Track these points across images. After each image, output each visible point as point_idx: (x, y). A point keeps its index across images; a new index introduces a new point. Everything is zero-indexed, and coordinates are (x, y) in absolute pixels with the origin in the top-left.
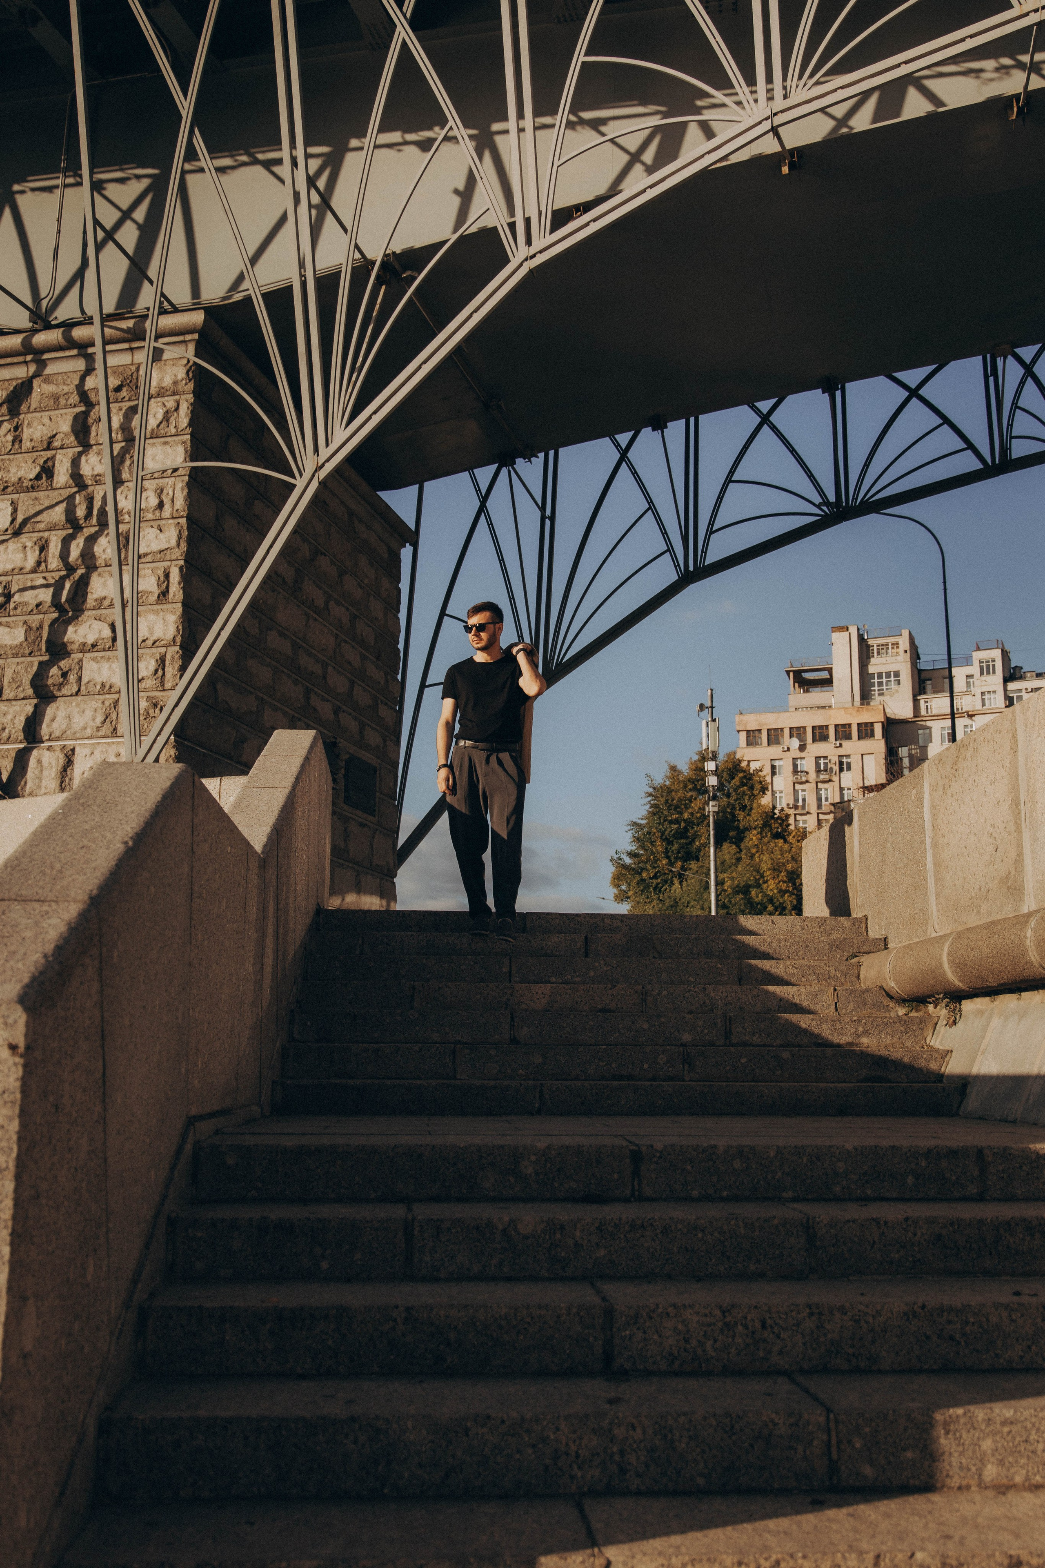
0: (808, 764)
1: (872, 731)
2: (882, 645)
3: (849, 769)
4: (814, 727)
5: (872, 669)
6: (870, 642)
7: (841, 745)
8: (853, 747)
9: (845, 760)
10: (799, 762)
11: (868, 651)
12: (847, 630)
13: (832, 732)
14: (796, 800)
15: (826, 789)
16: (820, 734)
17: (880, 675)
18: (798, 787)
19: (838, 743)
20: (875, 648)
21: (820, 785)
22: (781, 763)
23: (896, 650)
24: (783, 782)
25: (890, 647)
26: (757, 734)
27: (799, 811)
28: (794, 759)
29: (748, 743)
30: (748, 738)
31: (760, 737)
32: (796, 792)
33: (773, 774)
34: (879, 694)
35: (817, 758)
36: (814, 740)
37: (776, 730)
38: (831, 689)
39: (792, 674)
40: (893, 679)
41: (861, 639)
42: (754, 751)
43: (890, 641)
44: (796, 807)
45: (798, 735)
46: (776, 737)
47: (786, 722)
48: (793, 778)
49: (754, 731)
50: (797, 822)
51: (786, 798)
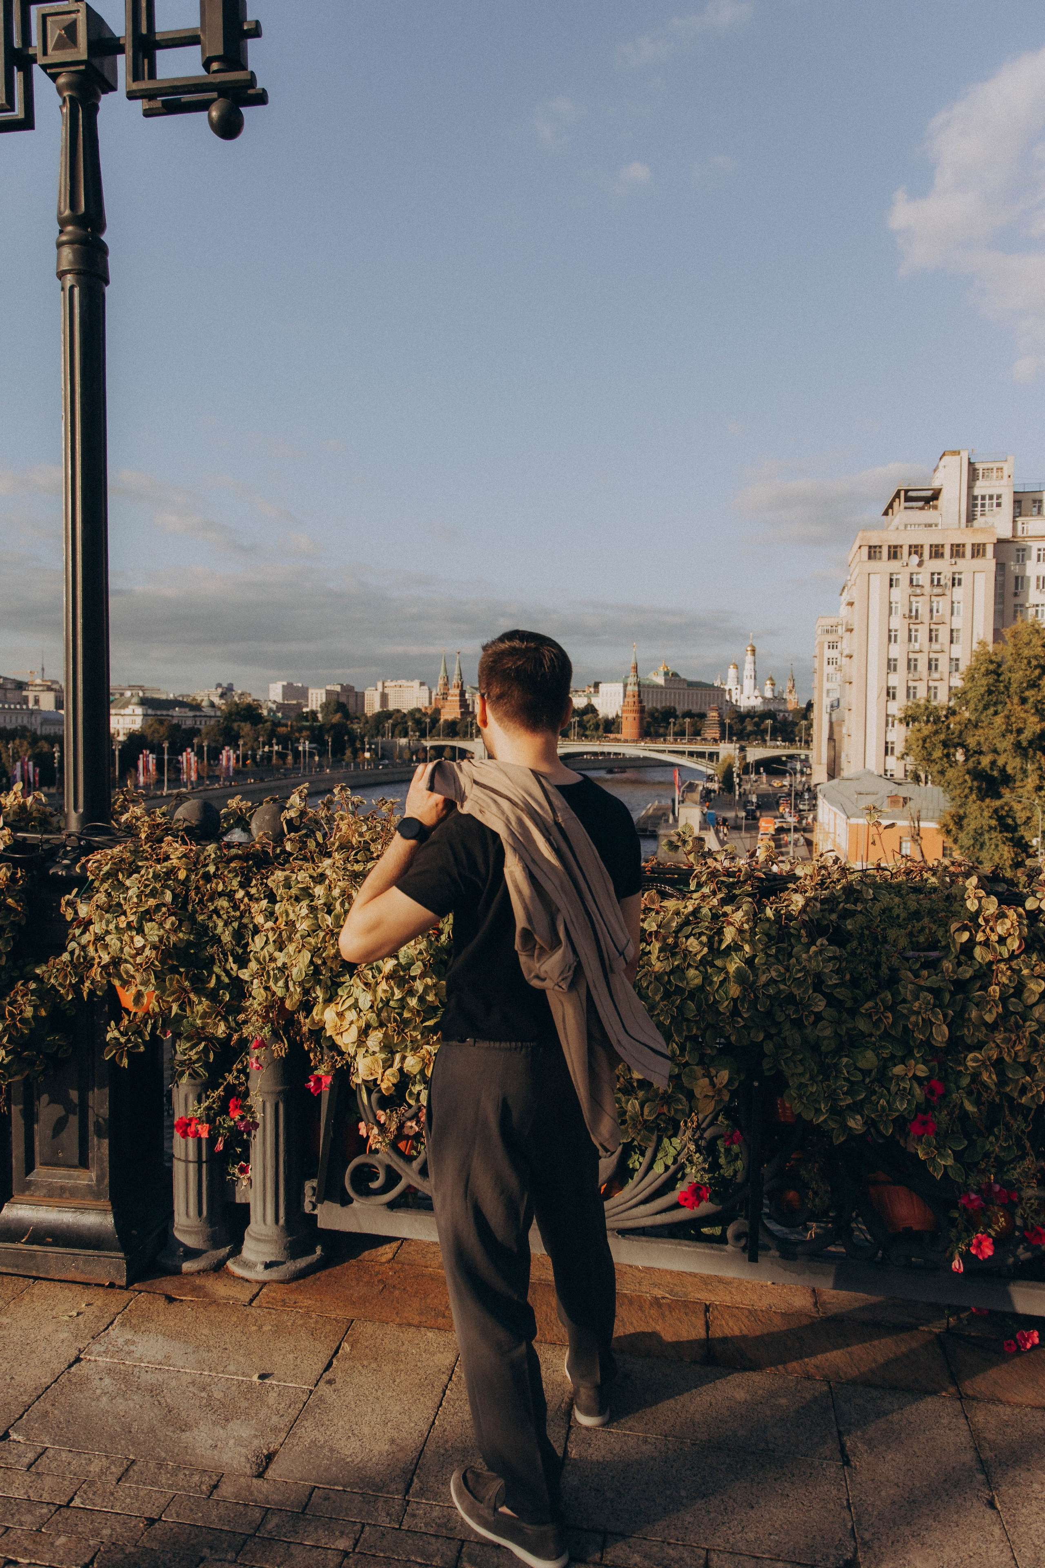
0: (923, 578)
1: (984, 550)
2: (988, 469)
3: (960, 584)
4: (931, 546)
5: (977, 492)
6: (977, 466)
7: (956, 563)
8: (966, 565)
9: (957, 576)
10: (914, 577)
11: (974, 474)
12: (959, 453)
13: (947, 551)
14: (911, 611)
15: (938, 602)
16: (937, 552)
17: (983, 498)
18: (913, 599)
19: (953, 561)
20: (981, 472)
21: (933, 598)
22: (898, 576)
23: (1000, 474)
24: (899, 594)
25: (995, 470)
26: (878, 550)
27: (913, 621)
28: (912, 574)
29: (870, 558)
30: (870, 552)
31: (880, 552)
32: (910, 602)
33: (891, 586)
34: (981, 515)
35: (933, 574)
36: (931, 557)
37: (896, 547)
38: (935, 507)
39: (902, 493)
40: (995, 501)
41: (971, 464)
42: (874, 565)
43: (995, 466)
44: (910, 617)
45: (916, 553)
46: (895, 553)
47: (906, 539)
48: (909, 591)
49: (875, 547)
50: (910, 630)
51: (901, 609)
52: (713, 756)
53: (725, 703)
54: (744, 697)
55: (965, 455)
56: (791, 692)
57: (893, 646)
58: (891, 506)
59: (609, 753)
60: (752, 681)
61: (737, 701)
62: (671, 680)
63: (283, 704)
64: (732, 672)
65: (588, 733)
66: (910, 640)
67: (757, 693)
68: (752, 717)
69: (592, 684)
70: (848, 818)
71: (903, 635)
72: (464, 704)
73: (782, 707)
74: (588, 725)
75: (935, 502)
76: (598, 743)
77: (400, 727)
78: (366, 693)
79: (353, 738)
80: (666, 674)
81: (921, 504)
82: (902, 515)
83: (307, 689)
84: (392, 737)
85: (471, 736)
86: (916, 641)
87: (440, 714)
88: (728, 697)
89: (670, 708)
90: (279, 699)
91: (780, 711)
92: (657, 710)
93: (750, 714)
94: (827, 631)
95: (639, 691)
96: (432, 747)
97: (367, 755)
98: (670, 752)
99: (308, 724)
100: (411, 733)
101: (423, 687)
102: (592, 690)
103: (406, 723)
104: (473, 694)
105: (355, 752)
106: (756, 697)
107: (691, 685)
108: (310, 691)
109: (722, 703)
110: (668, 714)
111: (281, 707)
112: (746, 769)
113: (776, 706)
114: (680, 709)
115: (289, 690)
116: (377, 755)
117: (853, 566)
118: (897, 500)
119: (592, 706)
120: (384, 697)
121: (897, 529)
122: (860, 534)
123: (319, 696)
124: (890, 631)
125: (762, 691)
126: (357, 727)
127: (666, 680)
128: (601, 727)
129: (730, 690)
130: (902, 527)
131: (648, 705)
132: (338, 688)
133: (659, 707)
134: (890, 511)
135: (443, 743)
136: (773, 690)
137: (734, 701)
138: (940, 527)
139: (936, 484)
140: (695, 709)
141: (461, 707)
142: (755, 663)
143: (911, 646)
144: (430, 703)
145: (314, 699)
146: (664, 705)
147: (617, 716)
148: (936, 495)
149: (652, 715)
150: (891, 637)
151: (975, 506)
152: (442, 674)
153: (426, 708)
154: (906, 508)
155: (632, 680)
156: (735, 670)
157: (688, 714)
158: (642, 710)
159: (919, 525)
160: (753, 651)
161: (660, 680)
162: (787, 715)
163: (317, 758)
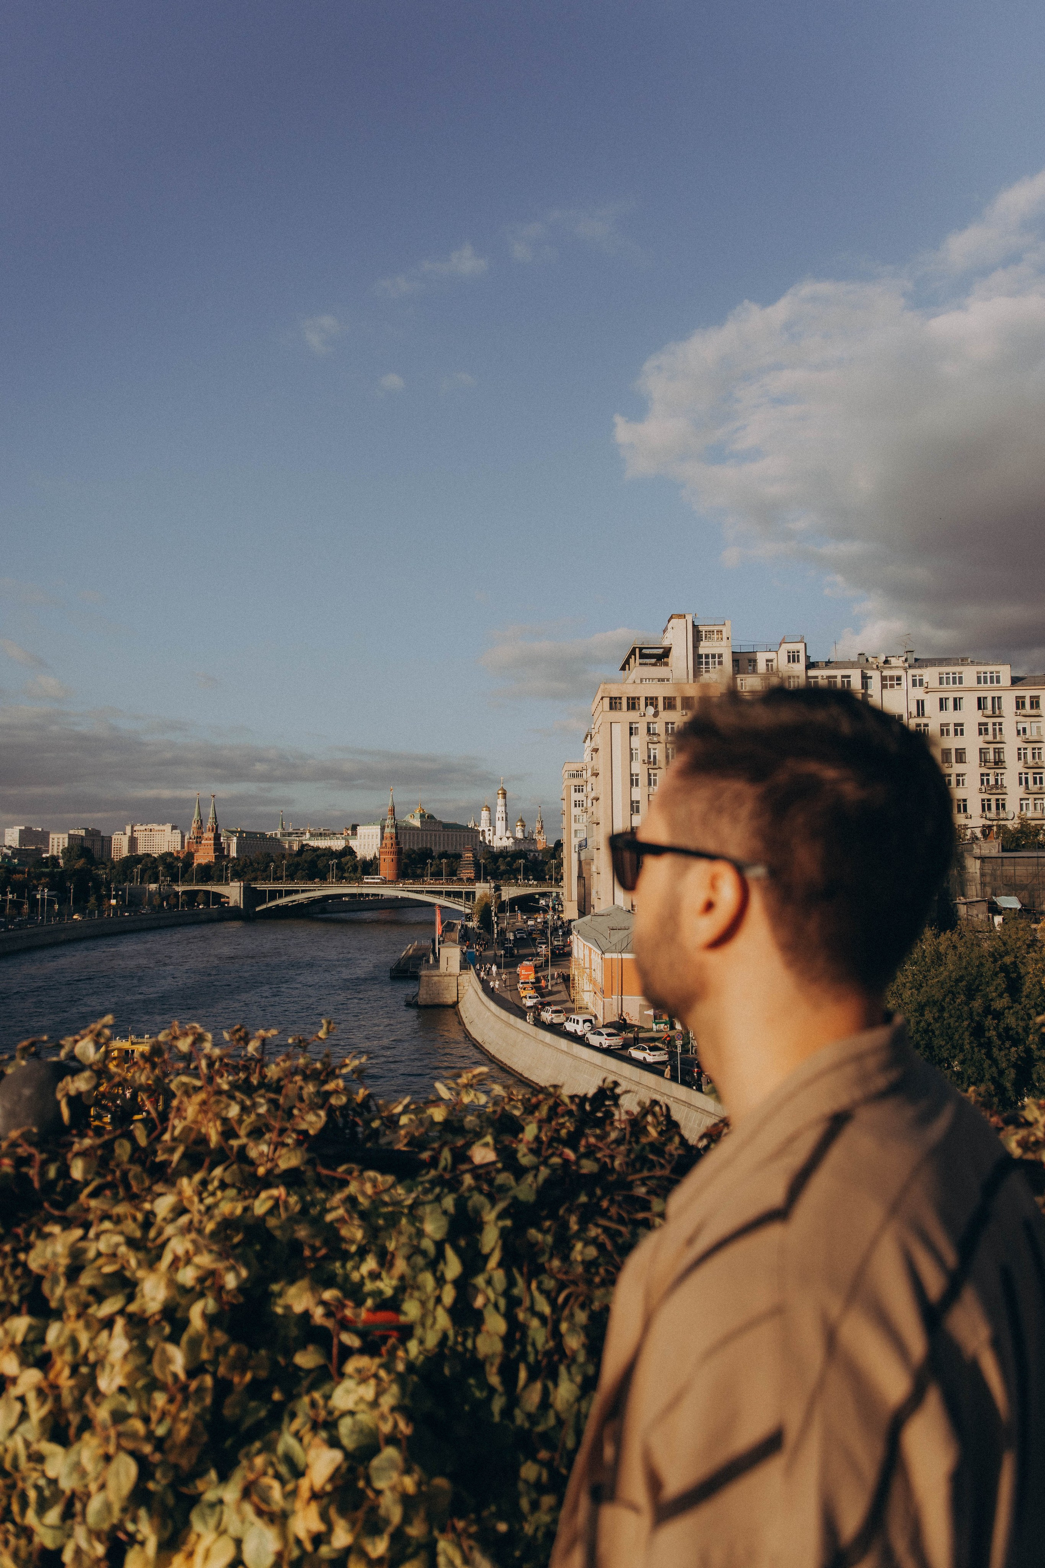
0: (659, 728)
2: (710, 632)
4: (665, 698)
5: (701, 651)
6: (701, 628)
10: (651, 726)
11: (698, 635)
12: (684, 617)
13: (679, 703)
14: (649, 757)
16: (670, 704)
17: (707, 656)
18: (651, 746)
19: (684, 712)
20: (704, 633)
22: (637, 725)
23: (720, 636)
24: (639, 742)
25: (715, 633)
26: (618, 701)
27: (652, 766)
28: (649, 723)
29: (611, 708)
30: (611, 704)
31: (620, 703)
32: (649, 750)
33: (631, 734)
34: (706, 672)
35: (667, 723)
36: (664, 709)
37: (633, 698)
38: (666, 664)
39: (637, 650)
40: (717, 660)
41: (695, 627)
42: (615, 715)
43: (716, 628)
44: (649, 763)
45: (652, 704)
46: (634, 704)
47: (643, 691)
48: (647, 739)
49: (616, 698)
50: (649, 775)
51: (641, 755)
52: (470, 896)
53: (478, 844)
54: (496, 838)
55: (689, 618)
56: (539, 832)
57: (634, 789)
58: (627, 662)
59: (367, 895)
60: (504, 822)
61: (490, 841)
62: (426, 823)
63: (21, 850)
64: (485, 814)
65: (346, 875)
66: (650, 784)
67: (508, 834)
68: (505, 857)
69: (350, 826)
70: (603, 953)
71: (643, 780)
72: (218, 847)
73: (532, 848)
74: (346, 868)
75: (666, 660)
76: (357, 885)
77: (149, 872)
78: (114, 837)
79: (98, 884)
80: (422, 816)
81: (653, 661)
82: (637, 671)
83: (48, 833)
84: (141, 883)
85: (226, 880)
87: (193, 859)
88: (481, 838)
89: (426, 849)
90: (16, 844)
91: (531, 851)
92: (414, 851)
93: (503, 853)
94: (573, 776)
95: (397, 833)
96: (184, 892)
97: (113, 902)
98: (428, 892)
99: (47, 870)
100: (162, 878)
101: (174, 831)
102: (350, 832)
103: (157, 867)
104: (228, 838)
105: (101, 899)
106: (508, 838)
107: (447, 826)
108: (51, 836)
109: (476, 845)
110: (425, 855)
111: (16, 852)
112: (502, 907)
113: (527, 846)
114: (437, 850)
115: (25, 835)
116: (124, 901)
117: (596, 716)
118: (633, 657)
119: (350, 848)
120: (133, 841)
121: (634, 682)
122: (602, 686)
123: (61, 841)
124: (632, 775)
125: (513, 832)
126: (102, 873)
127: (422, 822)
128: (360, 868)
129: (483, 831)
130: (638, 681)
131: (406, 847)
132: (82, 833)
133: (416, 848)
134: (627, 666)
135: (196, 888)
136: (523, 831)
137: (487, 842)
138: (671, 682)
139: (666, 643)
140: (451, 850)
141: (215, 850)
142: (506, 805)
143: (651, 789)
144: (183, 847)
145: (56, 844)
146: (420, 846)
147: (375, 857)
148: (667, 652)
149: (409, 856)
150: (634, 781)
151: (701, 663)
152: (196, 817)
153: (178, 852)
154: (640, 664)
155: (389, 822)
156: (488, 812)
157: (444, 855)
158: (399, 852)
159: (653, 679)
160: (504, 794)
161: (416, 823)
162: (537, 854)
163: (56, 907)
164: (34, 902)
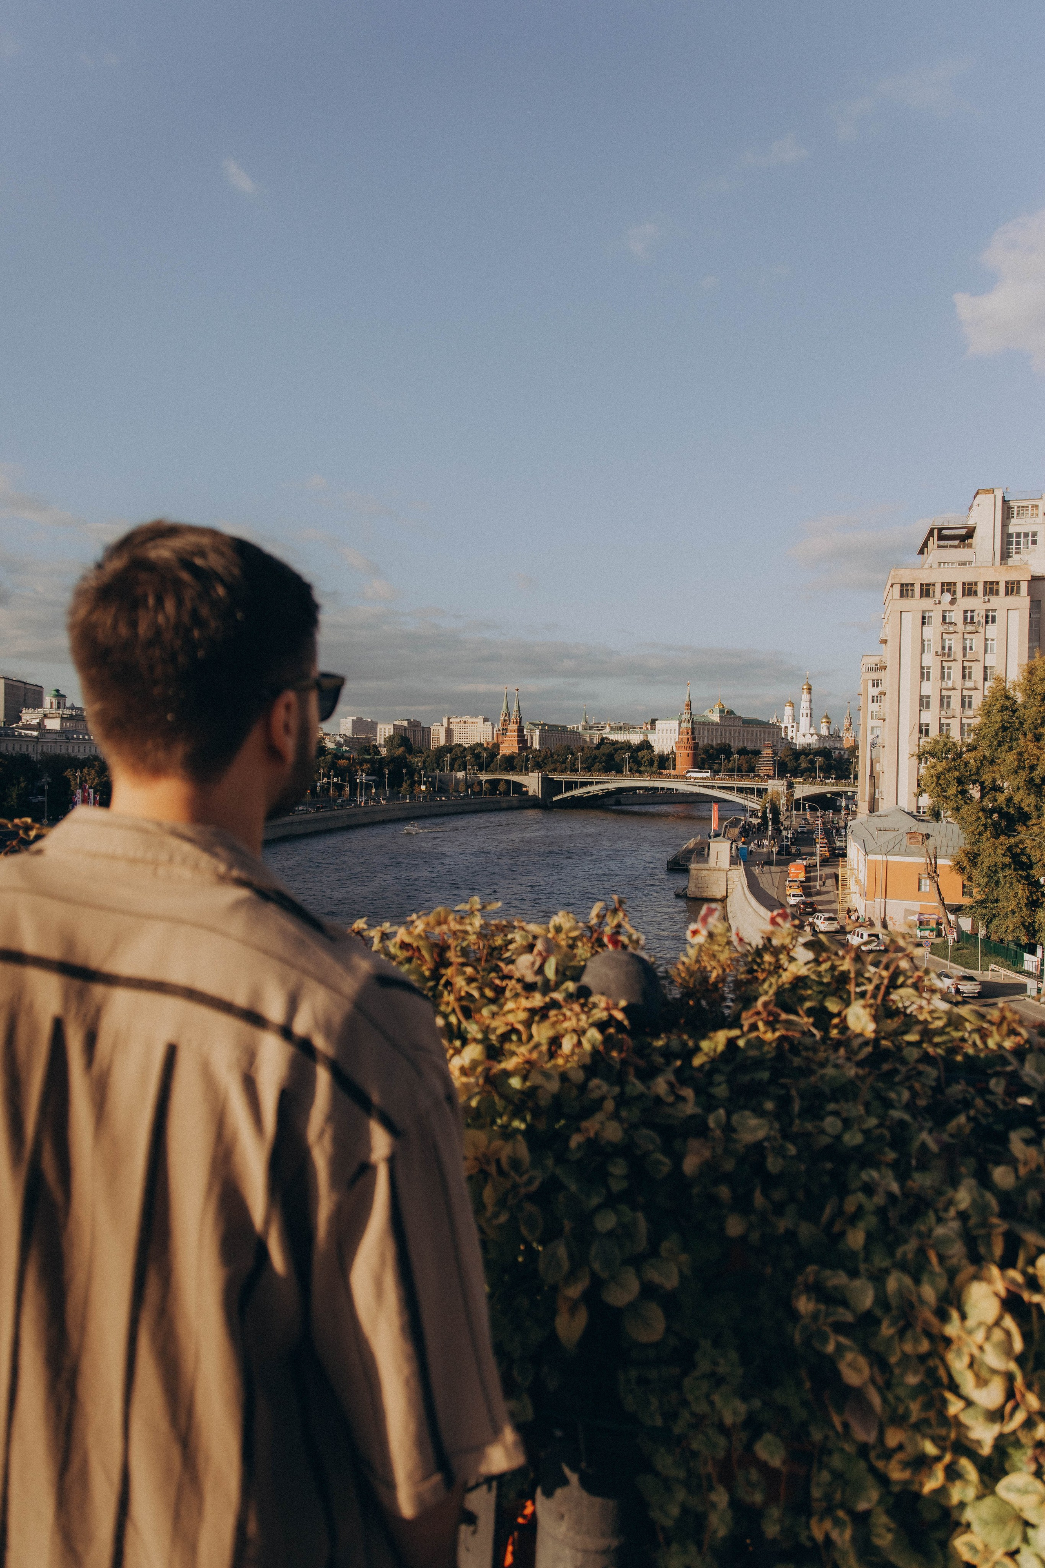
0: (956, 616)
1: (1018, 588)
2: (1023, 507)
3: (993, 621)
4: (964, 584)
5: (1012, 529)
6: (1012, 504)
7: (989, 600)
8: (999, 602)
9: (990, 614)
10: (947, 614)
11: (1008, 513)
12: (993, 492)
13: (980, 589)
14: (943, 648)
15: (971, 640)
16: (970, 590)
17: (1018, 535)
18: (945, 636)
19: (986, 598)
20: (1016, 509)
21: (966, 636)
22: (931, 614)
23: (1035, 512)
24: (932, 632)
25: (1030, 508)
26: (910, 588)
27: (946, 658)
28: (944, 611)
29: (902, 596)
30: (902, 591)
31: (912, 590)
32: (943, 640)
33: (923, 623)
34: (1016, 553)
35: (966, 611)
36: (963, 595)
37: (928, 585)
38: (970, 546)
39: (936, 531)
40: (1030, 539)
41: (1005, 501)
42: (907, 603)
43: (1030, 503)
44: (943, 655)
45: (949, 590)
46: (928, 591)
47: (937, 577)
48: (942, 629)
49: (907, 585)
50: (943, 668)
51: (934, 646)
52: (761, 792)
53: (780, 740)
54: (800, 734)
55: (999, 494)
56: (848, 730)
57: (925, 684)
58: (925, 545)
59: (663, 789)
60: (808, 718)
61: (792, 738)
62: (726, 718)
63: (353, 738)
64: (788, 710)
65: (642, 769)
66: (943, 678)
67: (812, 731)
68: (807, 755)
69: (649, 721)
70: (866, 854)
71: (935, 673)
72: (522, 739)
73: (838, 745)
74: (643, 761)
75: (970, 540)
76: (649, 778)
77: (459, 762)
78: (432, 728)
79: (412, 771)
80: (722, 711)
81: (956, 542)
82: (935, 553)
83: (376, 724)
84: (451, 771)
85: (521, 771)
86: (949, 678)
87: (499, 749)
88: (783, 735)
89: (725, 745)
90: (349, 733)
91: (836, 748)
92: (712, 747)
93: (806, 751)
94: (872, 669)
95: (693, 729)
96: (486, 781)
97: (423, 787)
98: (719, 787)
99: (369, 757)
100: (469, 767)
101: (486, 723)
102: (649, 726)
103: (465, 757)
104: (531, 730)
105: (413, 784)
106: (812, 735)
107: (747, 722)
108: (379, 726)
109: (777, 741)
110: (725, 750)
111: (349, 741)
112: (797, 805)
113: (832, 743)
114: (735, 746)
115: (358, 724)
116: (434, 788)
117: (887, 604)
118: (931, 538)
119: (648, 742)
120: (449, 732)
121: (931, 567)
122: (892, 573)
123: (387, 730)
124: (922, 668)
125: (817, 728)
126: (417, 761)
127: (721, 718)
128: (656, 763)
129: (786, 727)
130: (935, 565)
131: (702, 743)
132: (405, 724)
133: (714, 744)
134: (926, 549)
135: (499, 777)
136: (829, 728)
137: (789, 738)
138: (973, 565)
139: (971, 523)
140: (750, 746)
141: (519, 742)
142: (811, 701)
143: (944, 684)
144: (493, 739)
145: (383, 733)
146: (719, 742)
147: (672, 752)
148: (970, 533)
149: (706, 751)
150: (924, 674)
151: (1011, 543)
152: (504, 710)
153: (488, 743)
154: (939, 547)
155: (686, 717)
156: (791, 708)
157: (742, 752)
158: (695, 747)
159: (953, 563)
160: (810, 689)
161: (716, 718)
162: (842, 752)
163: (373, 790)
164: (354, 786)
